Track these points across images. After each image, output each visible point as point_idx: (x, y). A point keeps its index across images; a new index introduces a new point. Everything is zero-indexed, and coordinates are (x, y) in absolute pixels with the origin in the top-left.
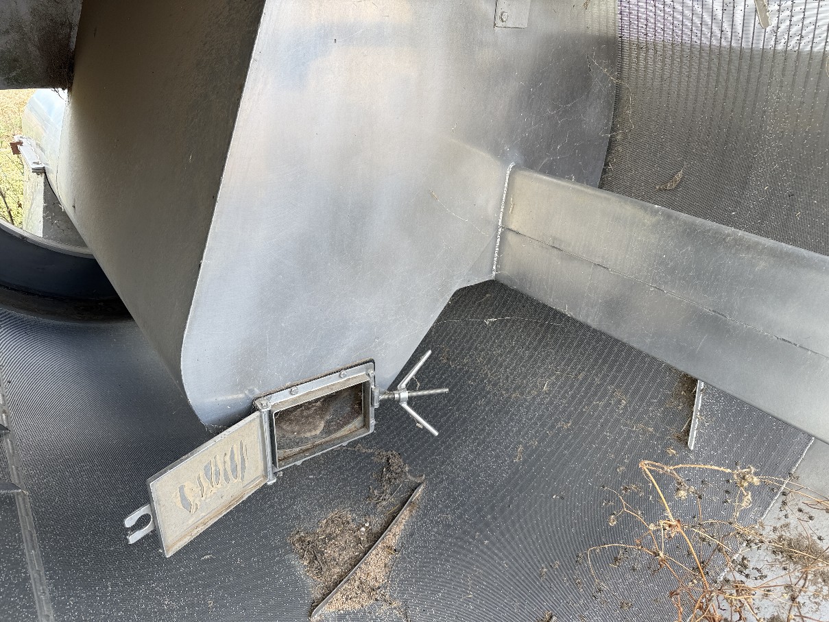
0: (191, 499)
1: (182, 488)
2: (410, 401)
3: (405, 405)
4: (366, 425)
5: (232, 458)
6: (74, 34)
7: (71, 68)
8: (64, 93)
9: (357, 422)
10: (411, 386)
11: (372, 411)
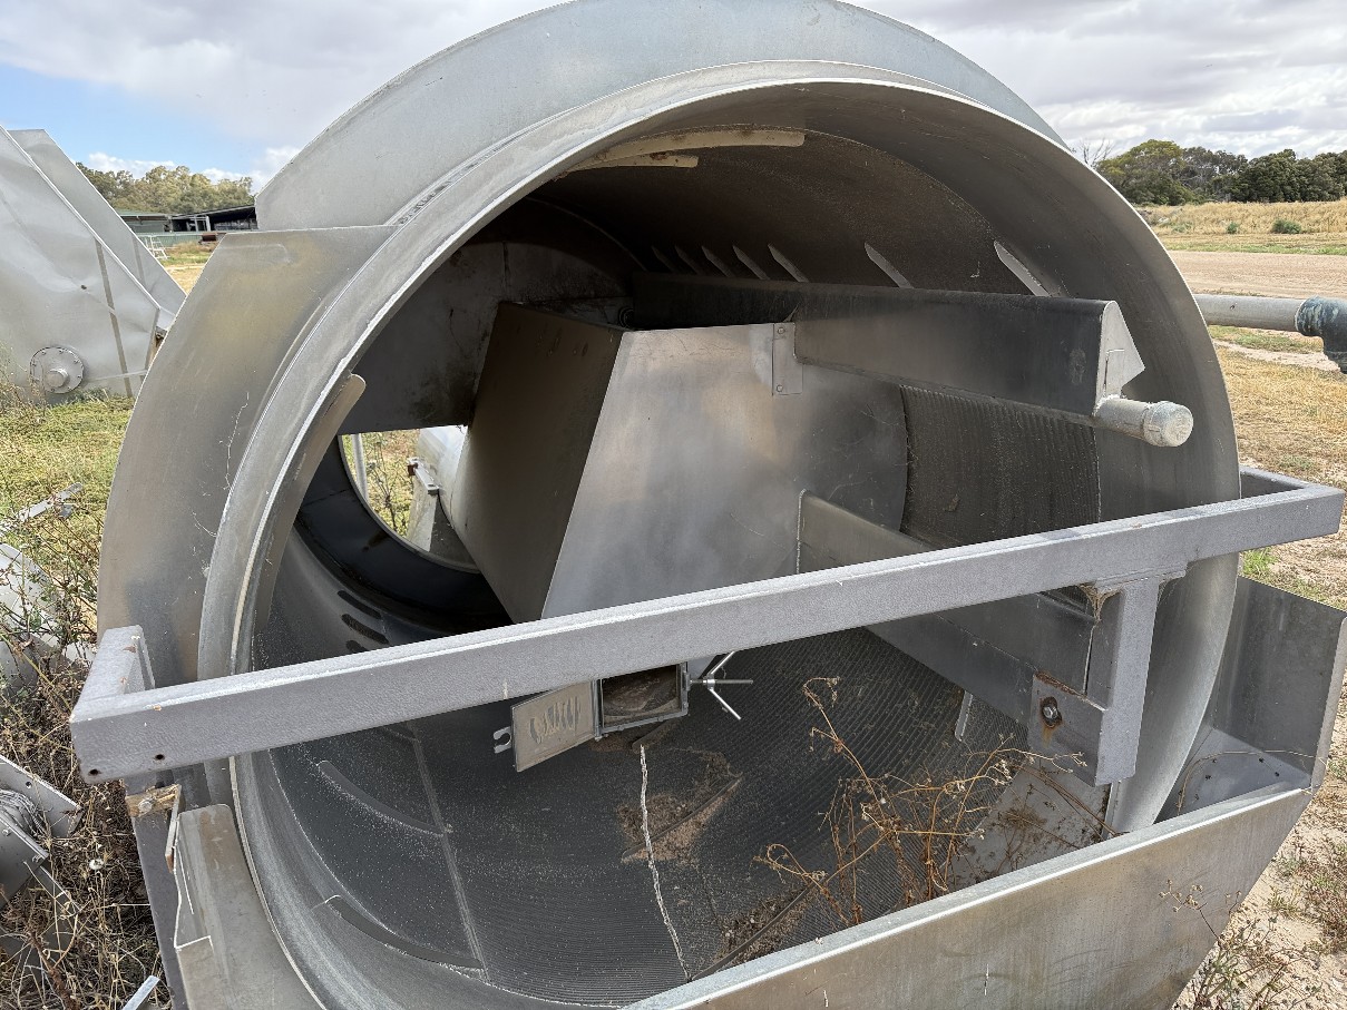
0: (537, 731)
1: (532, 720)
2: (717, 687)
3: (712, 690)
4: (680, 706)
5: (569, 710)
6: (477, 381)
7: (473, 408)
8: (465, 429)
9: (672, 703)
10: (718, 676)
11: (684, 694)
